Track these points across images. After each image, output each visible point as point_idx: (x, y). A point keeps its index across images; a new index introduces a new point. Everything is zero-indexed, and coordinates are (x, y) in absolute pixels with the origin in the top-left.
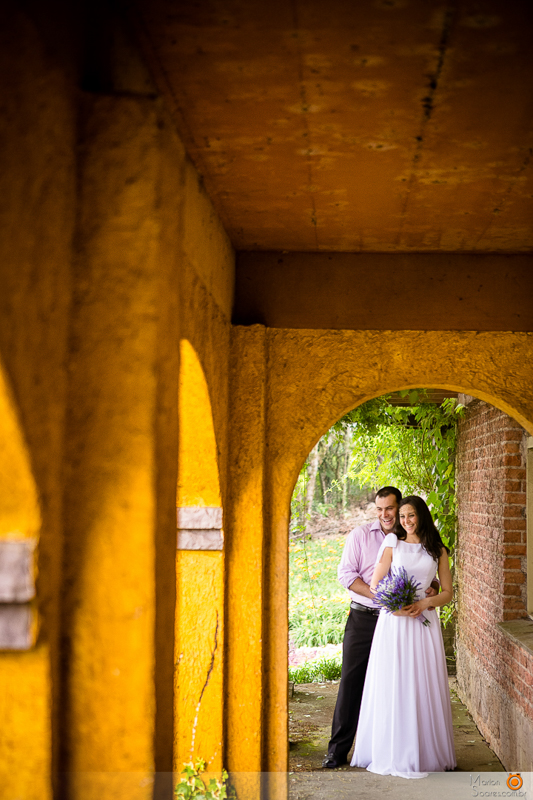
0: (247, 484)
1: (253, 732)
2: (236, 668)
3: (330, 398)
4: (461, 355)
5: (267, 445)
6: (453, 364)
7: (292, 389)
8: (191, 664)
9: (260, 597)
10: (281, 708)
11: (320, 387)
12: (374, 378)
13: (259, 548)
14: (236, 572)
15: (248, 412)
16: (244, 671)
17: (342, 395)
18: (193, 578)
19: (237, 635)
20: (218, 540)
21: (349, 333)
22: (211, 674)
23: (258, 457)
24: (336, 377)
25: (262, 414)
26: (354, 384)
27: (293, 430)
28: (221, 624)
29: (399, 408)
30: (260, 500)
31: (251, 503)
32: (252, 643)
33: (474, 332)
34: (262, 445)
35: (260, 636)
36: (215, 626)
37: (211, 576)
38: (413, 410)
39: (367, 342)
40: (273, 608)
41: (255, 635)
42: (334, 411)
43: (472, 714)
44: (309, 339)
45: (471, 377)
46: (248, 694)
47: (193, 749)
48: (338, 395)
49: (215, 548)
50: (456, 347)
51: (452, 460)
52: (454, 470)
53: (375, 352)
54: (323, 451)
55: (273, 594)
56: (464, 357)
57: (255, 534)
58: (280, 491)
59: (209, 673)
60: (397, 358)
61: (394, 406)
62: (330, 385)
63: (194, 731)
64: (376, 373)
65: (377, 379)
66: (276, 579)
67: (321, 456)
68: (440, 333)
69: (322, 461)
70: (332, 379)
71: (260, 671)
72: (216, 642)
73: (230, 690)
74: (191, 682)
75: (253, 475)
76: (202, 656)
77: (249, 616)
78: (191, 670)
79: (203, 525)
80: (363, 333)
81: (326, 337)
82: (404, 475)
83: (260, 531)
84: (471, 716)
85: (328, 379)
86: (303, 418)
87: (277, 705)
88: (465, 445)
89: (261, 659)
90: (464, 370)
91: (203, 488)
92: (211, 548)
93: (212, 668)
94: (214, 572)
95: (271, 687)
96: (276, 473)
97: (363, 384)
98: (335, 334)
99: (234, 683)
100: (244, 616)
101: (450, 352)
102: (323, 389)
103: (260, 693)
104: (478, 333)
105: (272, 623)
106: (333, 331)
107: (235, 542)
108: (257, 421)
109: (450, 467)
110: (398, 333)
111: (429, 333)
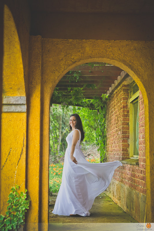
0: (35, 90)
1: (36, 176)
2: (31, 154)
3: (64, 62)
4: (109, 48)
5: (42, 79)
6: (106, 51)
7: (51, 59)
8: (14, 152)
9: (39, 130)
11: (61, 59)
12: (79, 56)
13: (39, 113)
14: (31, 121)
15: (35, 65)
16: (33, 155)
17: (68, 61)
18: (16, 122)
19: (31, 143)
20: (24, 108)
21: (71, 40)
22: (22, 156)
23: (39, 81)
24: (66, 55)
25: (40, 66)
26: (72, 58)
27: (51, 73)
28: (25, 138)
29: (87, 99)
30: (39, 96)
31: (36, 97)
32: (36, 145)
33: (114, 40)
34: (40, 77)
35: (39, 143)
36: (23, 139)
37: (22, 121)
38: (92, 101)
39: (77, 44)
40: (44, 135)
41: (37, 143)
42: (66, 67)
43: (111, 197)
44: (57, 42)
45: (112, 56)
46: (35, 163)
47: (15, 182)
48: (67, 62)
49: (23, 111)
50: (107, 45)
52: (105, 120)
53: (80, 47)
54: (63, 134)
55: (44, 130)
56: (110, 49)
57: (38, 108)
58: (47, 94)
59: (21, 155)
60: (87, 49)
62: (64, 58)
63: (15, 176)
64: (80, 54)
65: (80, 56)
66: (45, 125)
67: (62, 136)
68: (102, 40)
69: (62, 138)
70: (65, 56)
71: (39, 155)
72: (24, 144)
73: (28, 162)
74: (15, 158)
75: (37, 87)
76: (18, 149)
77: (35, 136)
78: (15, 154)
79: (19, 103)
80: (76, 40)
81: (63, 42)
82: (89, 126)
83: (39, 107)
85: (63, 56)
86: (55, 69)
88: (109, 111)
89: (39, 151)
90: (110, 53)
91: (19, 89)
92: (22, 111)
93: (22, 153)
95: (43, 162)
96: (45, 88)
97: (76, 58)
98: (66, 40)
99: (30, 159)
100: (34, 136)
101: (105, 47)
102: (62, 60)
103: (39, 163)
104: (115, 41)
105: (44, 140)
106: (65, 40)
107: (31, 110)
108: (39, 69)
110: (88, 41)
111: (98, 41)
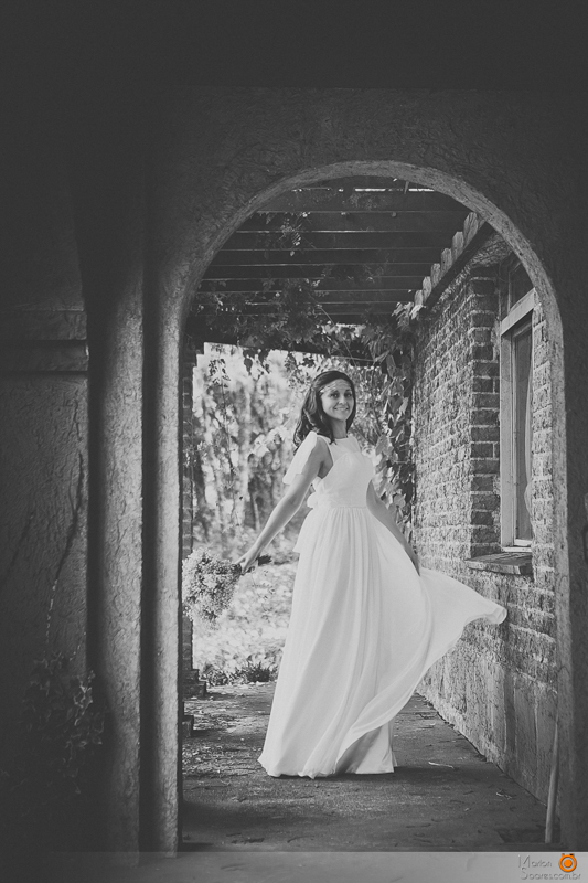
1: (131, 620)
2: (108, 535)
3: (236, 178)
4: (411, 121)
6: (399, 133)
7: (185, 167)
8: (45, 528)
9: (140, 441)
10: (170, 593)
11: (223, 165)
12: (295, 152)
13: (139, 375)
14: (108, 407)
16: (119, 540)
18: (48, 412)
19: (109, 492)
20: (82, 358)
21: (261, 91)
22: (73, 541)
24: (243, 150)
26: (267, 161)
28: (86, 473)
30: (140, 310)
32: (130, 502)
33: (428, 91)
35: (139, 493)
36: (78, 476)
37: (73, 409)
39: (284, 105)
41: (134, 491)
42: (241, 196)
43: (432, 702)
45: (424, 150)
46: (124, 570)
47: (47, 642)
48: (246, 175)
49: (77, 369)
50: (404, 110)
51: (408, 394)
52: (410, 404)
53: (296, 117)
56: (414, 123)
57: (134, 356)
58: (169, 303)
59: (70, 539)
60: (326, 125)
61: (335, 322)
62: (235, 161)
63: (49, 618)
64: (298, 146)
65: (299, 153)
66: (164, 421)
68: (384, 91)
70: (238, 153)
71: (140, 539)
72: (80, 497)
74: (46, 551)
76: (60, 516)
77: (126, 466)
78: (45, 535)
79: (60, 336)
80: (280, 91)
81: (230, 97)
83: (140, 352)
84: (431, 705)
85: (232, 154)
86: (199, 206)
87: (165, 590)
88: (424, 371)
89: (141, 523)
90: (414, 141)
93: (74, 533)
94: (77, 402)
97: (280, 161)
98: (242, 92)
100: (119, 465)
101: (395, 117)
102: (226, 167)
104: (432, 92)
105: (159, 482)
106: (239, 89)
107: (108, 367)
109: (405, 401)
